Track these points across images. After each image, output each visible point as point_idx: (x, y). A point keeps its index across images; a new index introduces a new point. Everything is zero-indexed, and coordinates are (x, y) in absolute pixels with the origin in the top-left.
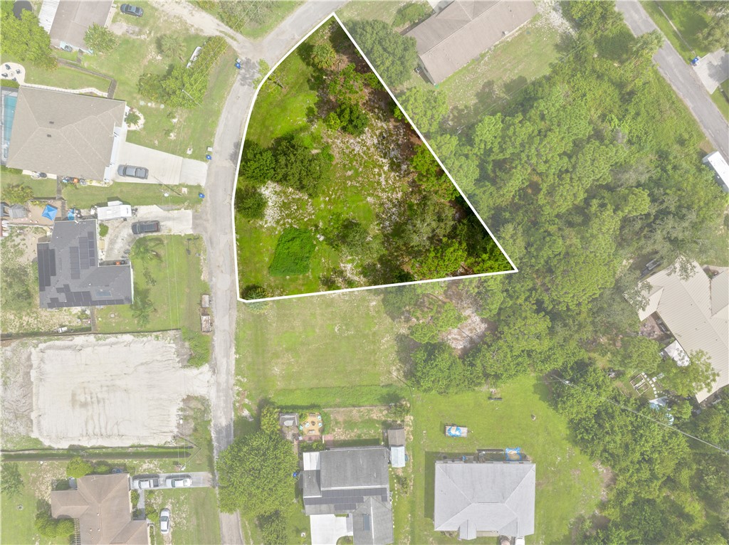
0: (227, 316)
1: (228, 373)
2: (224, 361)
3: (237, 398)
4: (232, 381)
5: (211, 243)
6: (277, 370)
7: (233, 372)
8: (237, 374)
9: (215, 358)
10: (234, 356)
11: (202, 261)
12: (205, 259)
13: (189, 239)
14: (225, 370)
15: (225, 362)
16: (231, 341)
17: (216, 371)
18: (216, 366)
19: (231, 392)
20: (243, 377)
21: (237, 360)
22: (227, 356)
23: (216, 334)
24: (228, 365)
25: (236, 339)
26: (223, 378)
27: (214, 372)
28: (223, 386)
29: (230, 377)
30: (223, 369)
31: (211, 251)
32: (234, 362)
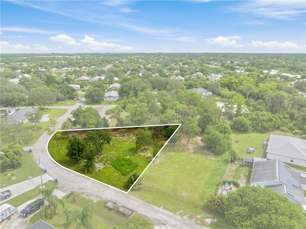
0: (131, 201)
1: (171, 217)
2: (159, 215)
3: (193, 220)
4: (179, 217)
5: (83, 189)
6: (185, 194)
7: (172, 214)
8: (175, 213)
9: (153, 219)
10: (161, 209)
11: (86, 197)
12: (87, 196)
13: (68, 197)
14: (167, 218)
15: (161, 215)
16: (149, 206)
17: (164, 223)
18: (160, 221)
19: (186, 221)
20: (179, 211)
21: (164, 208)
22: (158, 212)
23: (137, 211)
24: (164, 214)
25: (149, 203)
26: (172, 221)
27: (163, 224)
28: (179, 224)
29: (174, 217)
30: (165, 218)
31: (86, 191)
32: (164, 210)
